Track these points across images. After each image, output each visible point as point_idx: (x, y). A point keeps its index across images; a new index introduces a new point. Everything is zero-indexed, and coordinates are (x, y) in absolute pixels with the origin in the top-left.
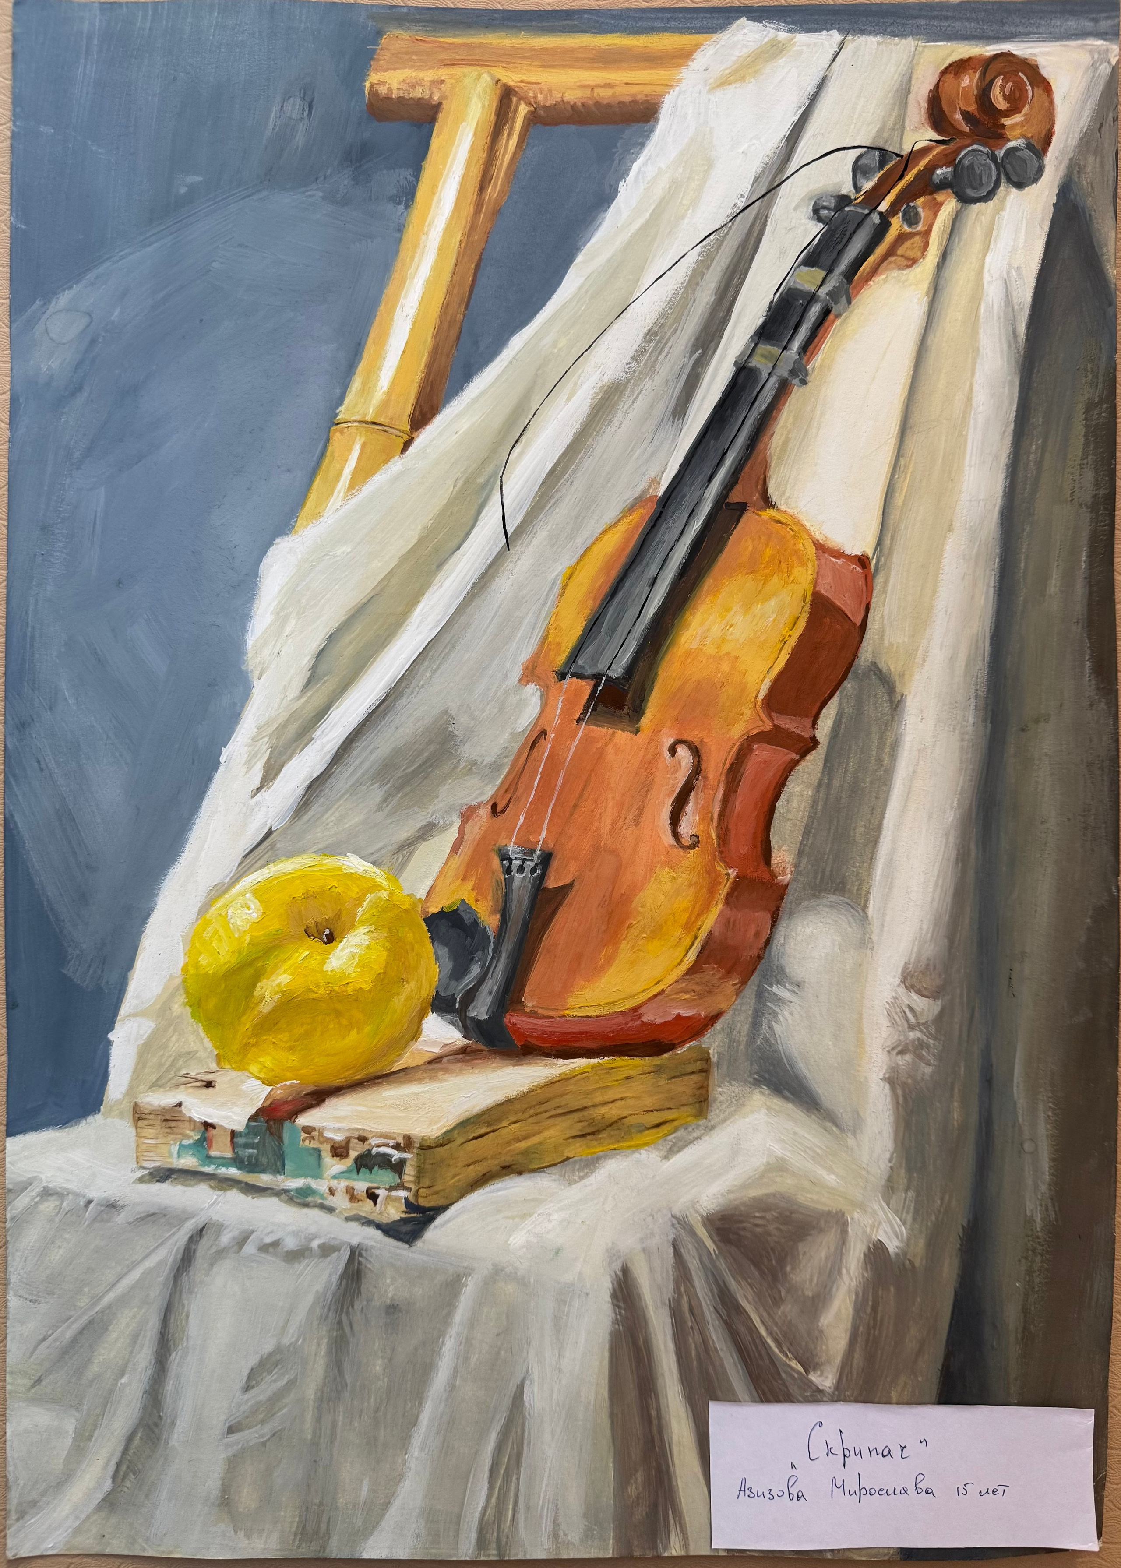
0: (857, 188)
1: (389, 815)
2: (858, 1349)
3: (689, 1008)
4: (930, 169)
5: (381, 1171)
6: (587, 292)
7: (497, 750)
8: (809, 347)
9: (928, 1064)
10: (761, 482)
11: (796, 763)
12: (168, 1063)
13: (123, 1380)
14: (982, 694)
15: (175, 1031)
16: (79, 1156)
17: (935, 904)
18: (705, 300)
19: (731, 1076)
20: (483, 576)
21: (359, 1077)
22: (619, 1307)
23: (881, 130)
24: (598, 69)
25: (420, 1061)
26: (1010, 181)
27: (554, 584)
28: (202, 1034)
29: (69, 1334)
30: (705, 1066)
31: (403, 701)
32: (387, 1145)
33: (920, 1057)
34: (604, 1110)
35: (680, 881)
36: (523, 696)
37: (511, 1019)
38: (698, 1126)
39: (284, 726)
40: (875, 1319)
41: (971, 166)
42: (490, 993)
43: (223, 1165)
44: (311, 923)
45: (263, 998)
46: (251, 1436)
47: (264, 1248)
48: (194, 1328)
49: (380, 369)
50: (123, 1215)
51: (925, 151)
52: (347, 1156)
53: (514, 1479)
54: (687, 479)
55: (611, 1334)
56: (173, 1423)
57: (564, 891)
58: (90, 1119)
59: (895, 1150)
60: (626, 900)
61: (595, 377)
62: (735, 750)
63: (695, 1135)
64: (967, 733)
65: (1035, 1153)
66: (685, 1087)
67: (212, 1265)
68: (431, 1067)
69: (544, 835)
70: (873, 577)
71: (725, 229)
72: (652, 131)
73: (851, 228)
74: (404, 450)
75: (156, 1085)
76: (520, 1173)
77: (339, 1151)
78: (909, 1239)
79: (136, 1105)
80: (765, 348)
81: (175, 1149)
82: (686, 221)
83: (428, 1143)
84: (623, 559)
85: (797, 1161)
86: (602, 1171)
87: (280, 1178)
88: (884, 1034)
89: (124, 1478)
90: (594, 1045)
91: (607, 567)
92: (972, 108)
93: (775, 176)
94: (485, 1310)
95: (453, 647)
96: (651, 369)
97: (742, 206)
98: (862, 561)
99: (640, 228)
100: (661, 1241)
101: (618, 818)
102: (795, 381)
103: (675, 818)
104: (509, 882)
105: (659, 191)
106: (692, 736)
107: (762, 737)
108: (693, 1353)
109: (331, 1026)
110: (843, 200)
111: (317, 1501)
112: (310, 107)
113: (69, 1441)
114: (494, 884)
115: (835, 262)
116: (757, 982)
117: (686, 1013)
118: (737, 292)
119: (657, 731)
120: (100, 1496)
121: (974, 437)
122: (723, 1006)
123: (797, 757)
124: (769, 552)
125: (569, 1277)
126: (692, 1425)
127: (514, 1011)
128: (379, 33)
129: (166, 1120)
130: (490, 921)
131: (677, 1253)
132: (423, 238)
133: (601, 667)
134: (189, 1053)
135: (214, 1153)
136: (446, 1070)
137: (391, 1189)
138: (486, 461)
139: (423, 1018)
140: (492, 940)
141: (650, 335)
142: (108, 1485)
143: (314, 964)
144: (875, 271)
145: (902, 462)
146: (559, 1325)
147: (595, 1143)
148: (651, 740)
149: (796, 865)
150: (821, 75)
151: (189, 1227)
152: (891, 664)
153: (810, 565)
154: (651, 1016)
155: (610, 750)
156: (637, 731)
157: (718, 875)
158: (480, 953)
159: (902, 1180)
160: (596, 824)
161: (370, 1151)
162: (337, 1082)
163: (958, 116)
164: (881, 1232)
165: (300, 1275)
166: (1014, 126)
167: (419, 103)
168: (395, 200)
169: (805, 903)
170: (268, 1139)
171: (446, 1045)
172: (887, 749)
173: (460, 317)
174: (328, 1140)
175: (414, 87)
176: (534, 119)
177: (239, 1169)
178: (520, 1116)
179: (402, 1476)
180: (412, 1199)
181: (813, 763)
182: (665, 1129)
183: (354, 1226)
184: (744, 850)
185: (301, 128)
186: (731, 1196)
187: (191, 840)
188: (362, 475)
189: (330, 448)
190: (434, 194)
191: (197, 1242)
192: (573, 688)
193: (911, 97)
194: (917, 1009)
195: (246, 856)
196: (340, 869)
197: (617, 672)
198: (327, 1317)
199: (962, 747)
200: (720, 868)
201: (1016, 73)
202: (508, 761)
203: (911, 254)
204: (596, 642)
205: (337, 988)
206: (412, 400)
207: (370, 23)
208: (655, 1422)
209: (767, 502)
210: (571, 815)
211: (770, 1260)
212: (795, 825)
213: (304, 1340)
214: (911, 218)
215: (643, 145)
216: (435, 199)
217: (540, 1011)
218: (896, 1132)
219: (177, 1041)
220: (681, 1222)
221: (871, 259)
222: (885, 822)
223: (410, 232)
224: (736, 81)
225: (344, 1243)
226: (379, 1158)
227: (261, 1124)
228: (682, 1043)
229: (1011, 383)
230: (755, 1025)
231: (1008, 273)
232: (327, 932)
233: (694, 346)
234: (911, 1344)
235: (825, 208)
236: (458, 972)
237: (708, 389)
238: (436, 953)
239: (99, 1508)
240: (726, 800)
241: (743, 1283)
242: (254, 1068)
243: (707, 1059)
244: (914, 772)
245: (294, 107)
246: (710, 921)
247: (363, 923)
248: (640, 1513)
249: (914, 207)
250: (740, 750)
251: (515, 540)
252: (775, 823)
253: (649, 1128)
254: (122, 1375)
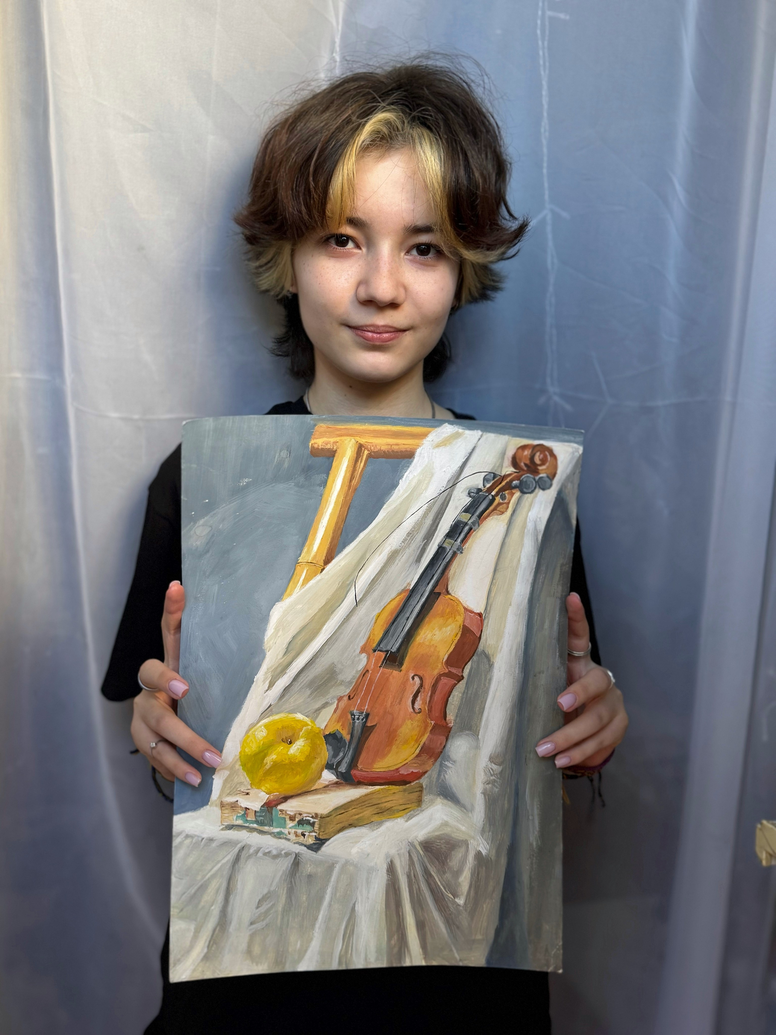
0: (484, 486)
1: (312, 699)
2: (472, 889)
3: (416, 769)
4: (511, 481)
5: (307, 826)
6: (387, 518)
7: (351, 677)
8: (464, 541)
9: (497, 788)
10: (446, 586)
11: (456, 684)
12: (234, 786)
13: (213, 908)
14: (521, 663)
15: (236, 775)
16: (200, 822)
17: (502, 734)
18: (428, 523)
19: (430, 793)
20: (348, 615)
21: (299, 792)
22: (389, 875)
23: (494, 467)
24: (393, 438)
25: (321, 787)
26: (540, 487)
27: (373, 619)
28: (246, 776)
29: (193, 891)
30: (421, 789)
31: (318, 660)
32: (309, 817)
33: (494, 785)
34: (385, 804)
35: (414, 725)
36: (361, 658)
37: (353, 772)
38: (418, 810)
39: (277, 668)
40: (478, 879)
41: (526, 481)
42: (346, 763)
43: (252, 823)
44: (284, 738)
45: (267, 763)
46: (258, 926)
47: (265, 854)
48: (239, 885)
49: (314, 544)
50: (215, 843)
51: (510, 475)
52: (295, 820)
53: (351, 939)
54: (420, 583)
55: (386, 885)
56: (231, 923)
57: (373, 727)
58: (205, 807)
59: (485, 818)
60: (395, 731)
61: (389, 548)
62: (435, 679)
63: (417, 813)
64: (515, 676)
65: (533, 819)
66: (414, 796)
67: (246, 861)
68: (325, 789)
69: (367, 707)
70: (483, 621)
71: (437, 498)
72: (412, 462)
73: (481, 500)
74: (321, 572)
75: (229, 794)
76: (355, 827)
77: (292, 818)
78: (490, 850)
79: (222, 801)
80: (448, 540)
81: (235, 818)
82: (423, 495)
83: (323, 816)
84: (398, 610)
85: (452, 822)
86: (384, 826)
87: (271, 828)
88: (482, 778)
89: (212, 947)
90: (382, 782)
91: (392, 613)
92: (528, 462)
93: (455, 481)
94: (342, 876)
95: (336, 641)
96: (409, 545)
97: (443, 490)
98: (480, 615)
99: (407, 497)
100: (404, 851)
101: (393, 701)
102: (459, 552)
103: (413, 702)
104: (354, 723)
105: (413, 484)
106: (420, 673)
107: (445, 675)
108: (415, 892)
109: (290, 774)
110: (479, 490)
111: (281, 950)
112: (290, 453)
113: (192, 934)
114: (349, 724)
115: (475, 512)
116: (440, 760)
117: (415, 771)
118: (440, 521)
119: (407, 671)
120: (202, 955)
121: (520, 573)
122: (428, 769)
123: (457, 682)
124: (448, 610)
125: (372, 864)
126: (414, 918)
127: (355, 769)
128: (315, 425)
129: (232, 807)
130: (347, 737)
131: (410, 855)
132: (329, 499)
133: (389, 648)
134: (241, 783)
135: (249, 819)
136: (330, 790)
137: (310, 832)
138: (350, 576)
139: (322, 771)
140: (347, 744)
141: (409, 534)
142: (206, 950)
143: (285, 752)
144: (488, 515)
145: (494, 581)
146: (368, 882)
147: (382, 816)
148: (405, 674)
149: (455, 720)
150: (474, 445)
151: (239, 846)
152: (489, 651)
153: (462, 615)
154: (403, 772)
155: (391, 677)
156: (401, 671)
157: (428, 723)
158: (343, 748)
159: (487, 829)
160: (385, 703)
161: (303, 818)
162: (292, 794)
163: (522, 464)
164: (480, 847)
165: (278, 864)
166: (542, 470)
167: (329, 450)
168: (320, 485)
169: (458, 734)
170: (268, 814)
171: (330, 781)
172: (487, 681)
173: (342, 526)
174: (289, 814)
175: (327, 444)
176: (370, 456)
177: (257, 824)
178: (356, 807)
179: (312, 939)
180: (317, 836)
181: (462, 684)
182: (407, 811)
183: (297, 845)
184: (437, 715)
185: (287, 460)
186: (429, 835)
187: (243, 708)
188: (306, 581)
189: (296, 572)
190: (333, 483)
191: (241, 852)
192: (378, 655)
193: (506, 456)
194: (494, 769)
195: (262, 714)
196: (294, 718)
197: (394, 650)
198: (287, 880)
199: (514, 681)
200: (429, 721)
201: (544, 451)
202: (355, 681)
203: (502, 510)
204: (387, 639)
205: (292, 761)
206: (325, 555)
207: (312, 422)
208: (401, 917)
209: (448, 593)
210: (377, 700)
211: (442, 858)
212: (455, 706)
213: (278, 889)
214: (503, 498)
215: (409, 467)
216: (334, 485)
217: (364, 769)
218: (485, 811)
219: (237, 778)
220: (411, 844)
221: (488, 511)
222: (486, 706)
223: (325, 496)
224: (443, 446)
225: (294, 852)
226: (306, 821)
227: (265, 808)
228: (414, 781)
229: (534, 556)
230: (439, 775)
231: (536, 519)
232: (289, 740)
233: (424, 538)
234: (490, 888)
235: (472, 492)
236: (335, 755)
237: (428, 554)
238: (327, 748)
239: (202, 960)
240: (431, 696)
241: (433, 866)
242: (263, 788)
243: (422, 787)
244: (497, 689)
245: (284, 454)
246: (424, 739)
247: (302, 737)
248: (396, 950)
249: (504, 494)
250: (437, 679)
251: (359, 603)
252: (448, 705)
253: (401, 811)
254: (212, 906)
